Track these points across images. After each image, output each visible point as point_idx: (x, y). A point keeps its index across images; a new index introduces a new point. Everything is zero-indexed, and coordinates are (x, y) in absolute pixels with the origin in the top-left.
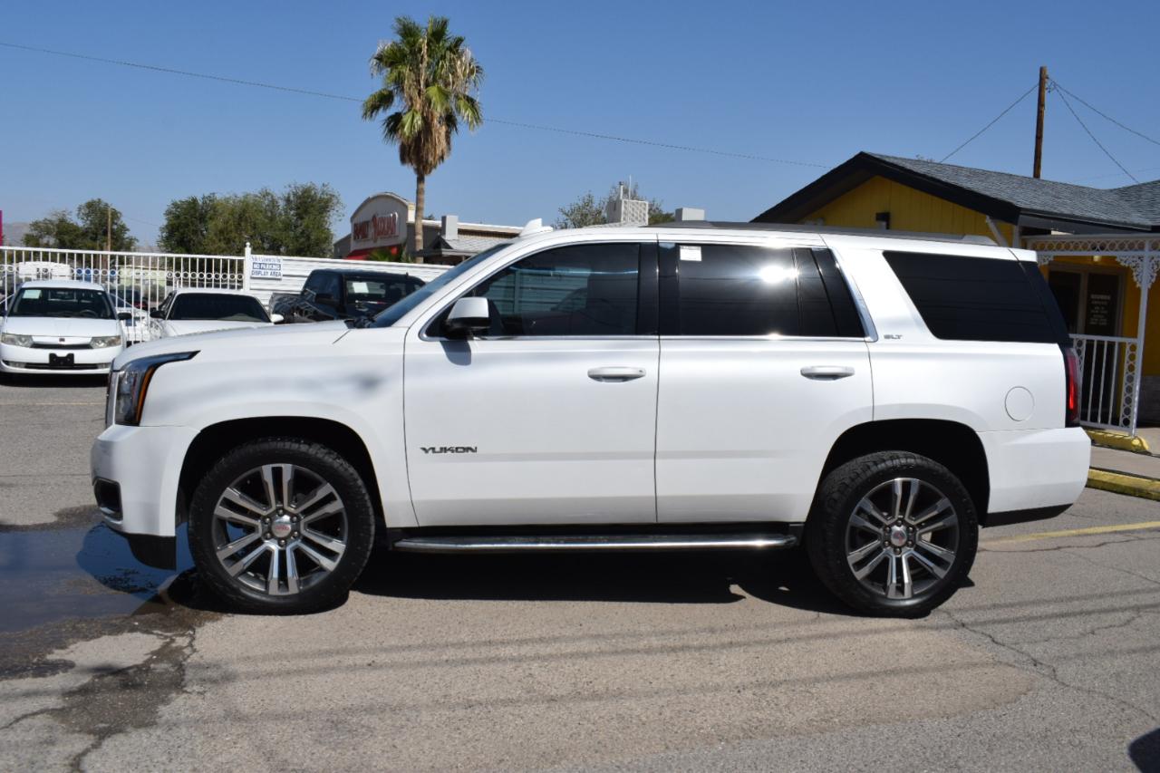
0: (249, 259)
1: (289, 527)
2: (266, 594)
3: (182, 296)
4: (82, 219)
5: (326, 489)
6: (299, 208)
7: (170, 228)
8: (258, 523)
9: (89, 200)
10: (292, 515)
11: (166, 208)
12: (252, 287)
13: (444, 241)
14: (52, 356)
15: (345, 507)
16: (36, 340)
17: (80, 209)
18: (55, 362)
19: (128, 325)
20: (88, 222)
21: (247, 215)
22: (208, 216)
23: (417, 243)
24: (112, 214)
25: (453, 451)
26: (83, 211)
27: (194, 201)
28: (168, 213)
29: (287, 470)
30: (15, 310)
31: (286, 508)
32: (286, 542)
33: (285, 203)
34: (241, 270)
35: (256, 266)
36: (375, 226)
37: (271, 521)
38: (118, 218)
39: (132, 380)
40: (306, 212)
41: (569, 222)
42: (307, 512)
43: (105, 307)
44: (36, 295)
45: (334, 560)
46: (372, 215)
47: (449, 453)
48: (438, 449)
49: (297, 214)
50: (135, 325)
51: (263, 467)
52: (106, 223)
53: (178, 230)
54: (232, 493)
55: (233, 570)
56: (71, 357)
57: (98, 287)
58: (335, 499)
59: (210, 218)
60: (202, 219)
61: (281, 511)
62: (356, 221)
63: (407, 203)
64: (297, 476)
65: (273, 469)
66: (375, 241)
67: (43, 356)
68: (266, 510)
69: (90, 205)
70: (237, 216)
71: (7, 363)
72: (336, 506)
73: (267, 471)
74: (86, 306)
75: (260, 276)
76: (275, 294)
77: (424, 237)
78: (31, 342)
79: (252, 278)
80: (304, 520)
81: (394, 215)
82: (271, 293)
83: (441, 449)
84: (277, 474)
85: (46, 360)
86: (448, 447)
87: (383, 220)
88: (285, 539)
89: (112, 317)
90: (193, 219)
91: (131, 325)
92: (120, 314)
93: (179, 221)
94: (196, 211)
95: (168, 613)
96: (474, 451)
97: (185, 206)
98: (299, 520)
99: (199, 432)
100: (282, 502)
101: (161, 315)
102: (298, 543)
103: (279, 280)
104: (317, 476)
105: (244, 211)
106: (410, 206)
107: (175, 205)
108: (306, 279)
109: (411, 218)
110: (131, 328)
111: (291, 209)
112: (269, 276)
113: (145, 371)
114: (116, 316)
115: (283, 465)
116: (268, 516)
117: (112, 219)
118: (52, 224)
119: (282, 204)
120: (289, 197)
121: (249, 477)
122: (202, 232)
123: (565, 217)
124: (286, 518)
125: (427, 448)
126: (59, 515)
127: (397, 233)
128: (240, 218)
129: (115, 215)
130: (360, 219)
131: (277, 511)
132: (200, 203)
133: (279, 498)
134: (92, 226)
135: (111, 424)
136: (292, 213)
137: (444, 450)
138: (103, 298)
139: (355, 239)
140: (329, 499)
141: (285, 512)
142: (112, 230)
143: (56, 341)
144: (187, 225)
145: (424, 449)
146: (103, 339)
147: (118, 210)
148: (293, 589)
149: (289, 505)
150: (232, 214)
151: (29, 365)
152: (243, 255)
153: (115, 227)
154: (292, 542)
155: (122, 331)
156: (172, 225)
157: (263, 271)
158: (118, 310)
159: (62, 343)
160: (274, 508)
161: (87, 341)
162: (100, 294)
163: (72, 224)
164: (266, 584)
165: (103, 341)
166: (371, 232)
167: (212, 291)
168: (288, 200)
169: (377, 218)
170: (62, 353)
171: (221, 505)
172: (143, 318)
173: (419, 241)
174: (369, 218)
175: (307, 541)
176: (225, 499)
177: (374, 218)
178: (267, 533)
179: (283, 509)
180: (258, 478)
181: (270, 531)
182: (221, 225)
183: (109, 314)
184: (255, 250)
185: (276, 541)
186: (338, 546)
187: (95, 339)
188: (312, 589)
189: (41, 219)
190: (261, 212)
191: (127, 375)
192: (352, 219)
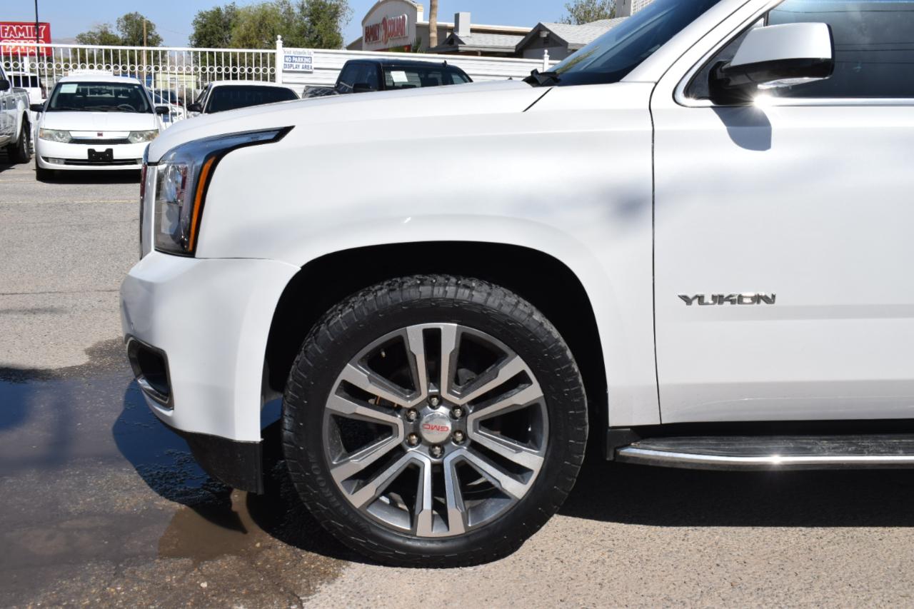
0: (281, 52)
1: (449, 425)
2: (412, 534)
3: (218, 89)
4: (122, 31)
5: (515, 366)
6: (311, 15)
7: (198, 36)
8: (397, 420)
9: (127, 13)
10: (454, 407)
11: (194, 18)
12: (285, 81)
13: (457, 37)
14: (91, 152)
15: (545, 396)
16: (74, 135)
17: (119, 22)
18: (94, 157)
19: (165, 120)
20: (127, 34)
21: (266, 22)
22: (232, 24)
23: (431, 40)
24: (147, 26)
25: (733, 302)
26: (121, 24)
27: (219, 10)
28: (196, 22)
29: (450, 332)
30: (53, 105)
31: (444, 394)
32: (443, 451)
33: (299, 10)
34: (273, 64)
35: (287, 59)
36: (386, 28)
37: (419, 417)
38: (152, 29)
39: (180, 179)
40: (318, 18)
41: (572, 19)
42: (479, 402)
43: (142, 103)
44: (72, 89)
45: (523, 481)
46: (382, 19)
47: (727, 304)
48: (708, 299)
49: (311, 20)
50: (172, 121)
51: (409, 328)
52: (142, 34)
53: (205, 37)
54: (355, 374)
55: (358, 499)
56: (110, 151)
57: (135, 81)
58: (530, 382)
59: (234, 26)
60: (227, 27)
61: (435, 401)
62: (367, 24)
63: (415, 5)
64: (466, 343)
65: (425, 332)
66: (386, 43)
67: (81, 152)
68: (411, 399)
69: (127, 18)
70: (257, 23)
71: (46, 159)
72: (531, 393)
73: (414, 336)
74: (123, 101)
75: (292, 69)
76: (308, 87)
77: (438, 34)
78: (69, 137)
79: (284, 71)
80: (474, 416)
81: (404, 17)
82: (304, 86)
83: (714, 297)
84: (433, 340)
85: (85, 156)
86: (726, 295)
87: (392, 22)
88: (441, 445)
89: (150, 111)
90: (218, 27)
91: (168, 121)
92: (157, 108)
93: (205, 29)
94: (220, 20)
95: (251, 556)
96: (770, 300)
97: (209, 16)
98: (465, 414)
99: (299, 269)
100: (439, 387)
101: (198, 108)
102: (464, 452)
103: (311, 73)
104: (500, 345)
105: (264, 18)
106: (419, 8)
107: (202, 15)
108: (340, 72)
109: (421, 19)
110: (169, 124)
111: (305, 16)
112: (301, 69)
113: (200, 163)
114: (154, 110)
115: (441, 325)
116: (413, 409)
117: (147, 30)
118: (95, 35)
119: (297, 11)
120: (303, 5)
121: (385, 346)
122: (226, 38)
123: (569, 14)
124: (443, 410)
125: (690, 296)
126: (90, 352)
127: (407, 34)
128: (261, 25)
129: (150, 26)
130: (371, 22)
131: (429, 401)
132: (224, 12)
133: (434, 377)
134: (130, 37)
135: (149, 251)
136: (306, 19)
137: (719, 299)
138: (140, 91)
139: (366, 41)
140: (519, 381)
141: (442, 401)
142: (147, 40)
143: (94, 136)
144: (213, 33)
145: (685, 298)
146: (141, 133)
147: (152, 22)
148: (457, 525)
149: (449, 391)
150: (253, 20)
151: (68, 162)
152: (275, 48)
153: (150, 37)
154: (455, 449)
155: (160, 126)
156: (200, 34)
157: (295, 64)
158: (155, 105)
159: (100, 138)
160: (424, 395)
161: (125, 135)
162: (136, 87)
163: (114, 35)
164: (413, 521)
165: (142, 135)
166: (381, 34)
167: (246, 83)
168: (302, 8)
169: (387, 21)
170: (100, 148)
171: (337, 393)
172: (180, 114)
173: (433, 38)
174: (380, 21)
175: (476, 448)
176: (344, 382)
177: (384, 20)
178: (412, 434)
179: (438, 396)
180: (399, 346)
181: (417, 432)
182: (243, 32)
183: (146, 107)
184: (285, 45)
185: (427, 449)
186: (531, 459)
187: (134, 133)
188: (485, 527)
189: (85, 32)
190: (279, 19)
191: (170, 169)
192: (363, 22)
